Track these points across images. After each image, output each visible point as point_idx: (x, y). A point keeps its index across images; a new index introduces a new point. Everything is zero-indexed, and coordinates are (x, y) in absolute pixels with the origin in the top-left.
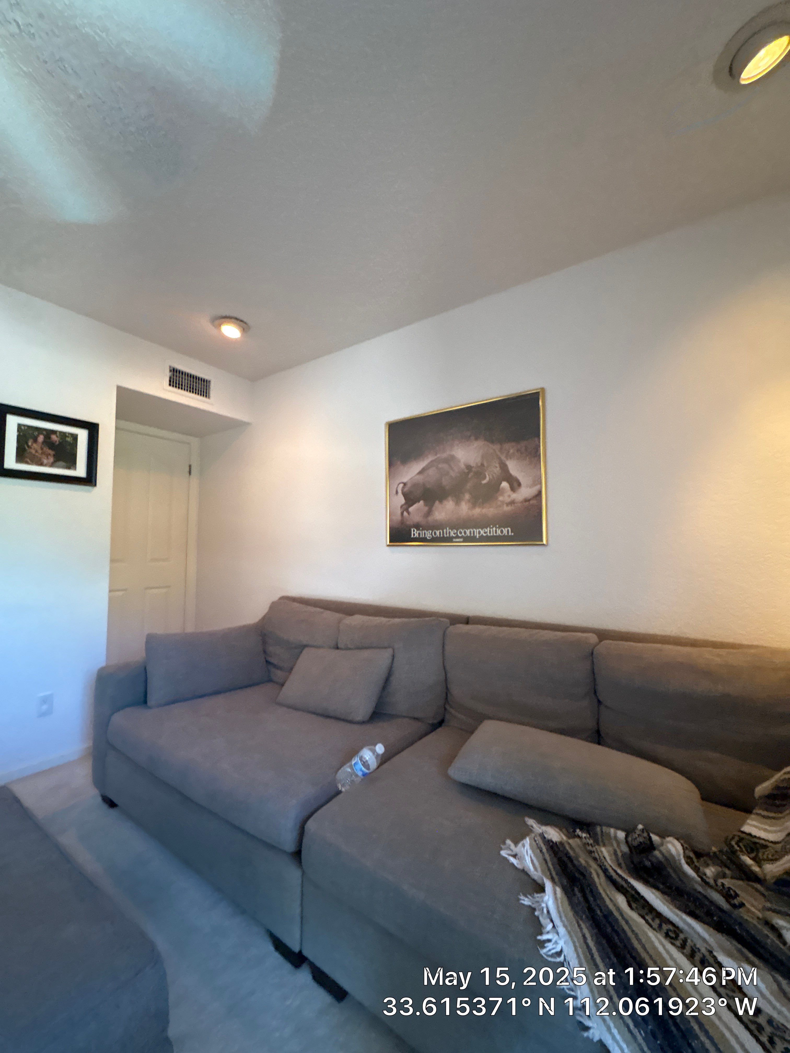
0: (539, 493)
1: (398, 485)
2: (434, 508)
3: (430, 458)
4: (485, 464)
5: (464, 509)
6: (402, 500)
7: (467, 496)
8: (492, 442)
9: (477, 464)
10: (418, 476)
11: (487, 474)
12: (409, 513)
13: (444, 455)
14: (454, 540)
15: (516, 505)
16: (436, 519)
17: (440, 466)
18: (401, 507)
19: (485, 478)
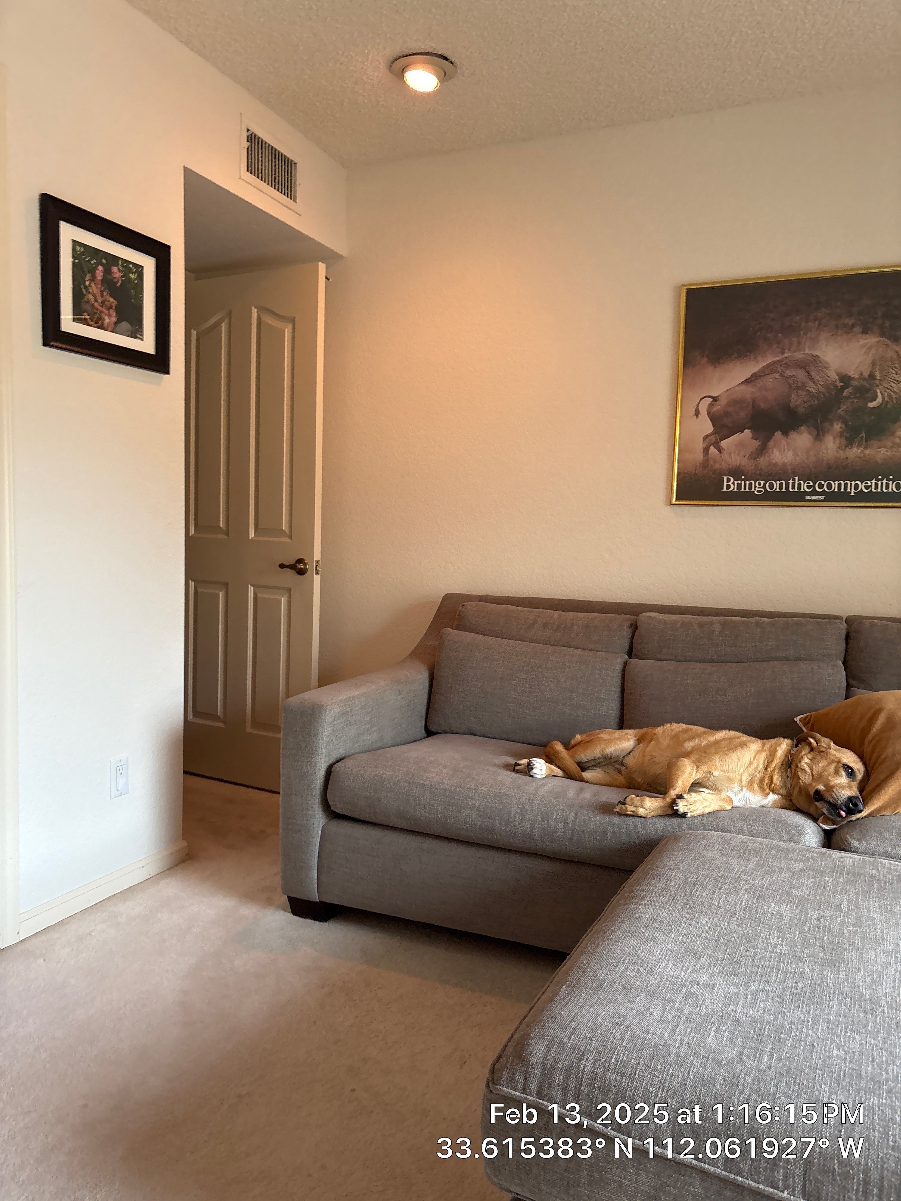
1: (701, 399)
2: (771, 443)
4: (877, 375)
5: (831, 448)
6: (709, 428)
7: (837, 427)
9: (862, 374)
10: (743, 387)
11: (878, 391)
12: (720, 450)
13: (799, 355)
14: (808, 498)
16: (774, 462)
17: (788, 373)
18: (705, 438)
19: (874, 399)
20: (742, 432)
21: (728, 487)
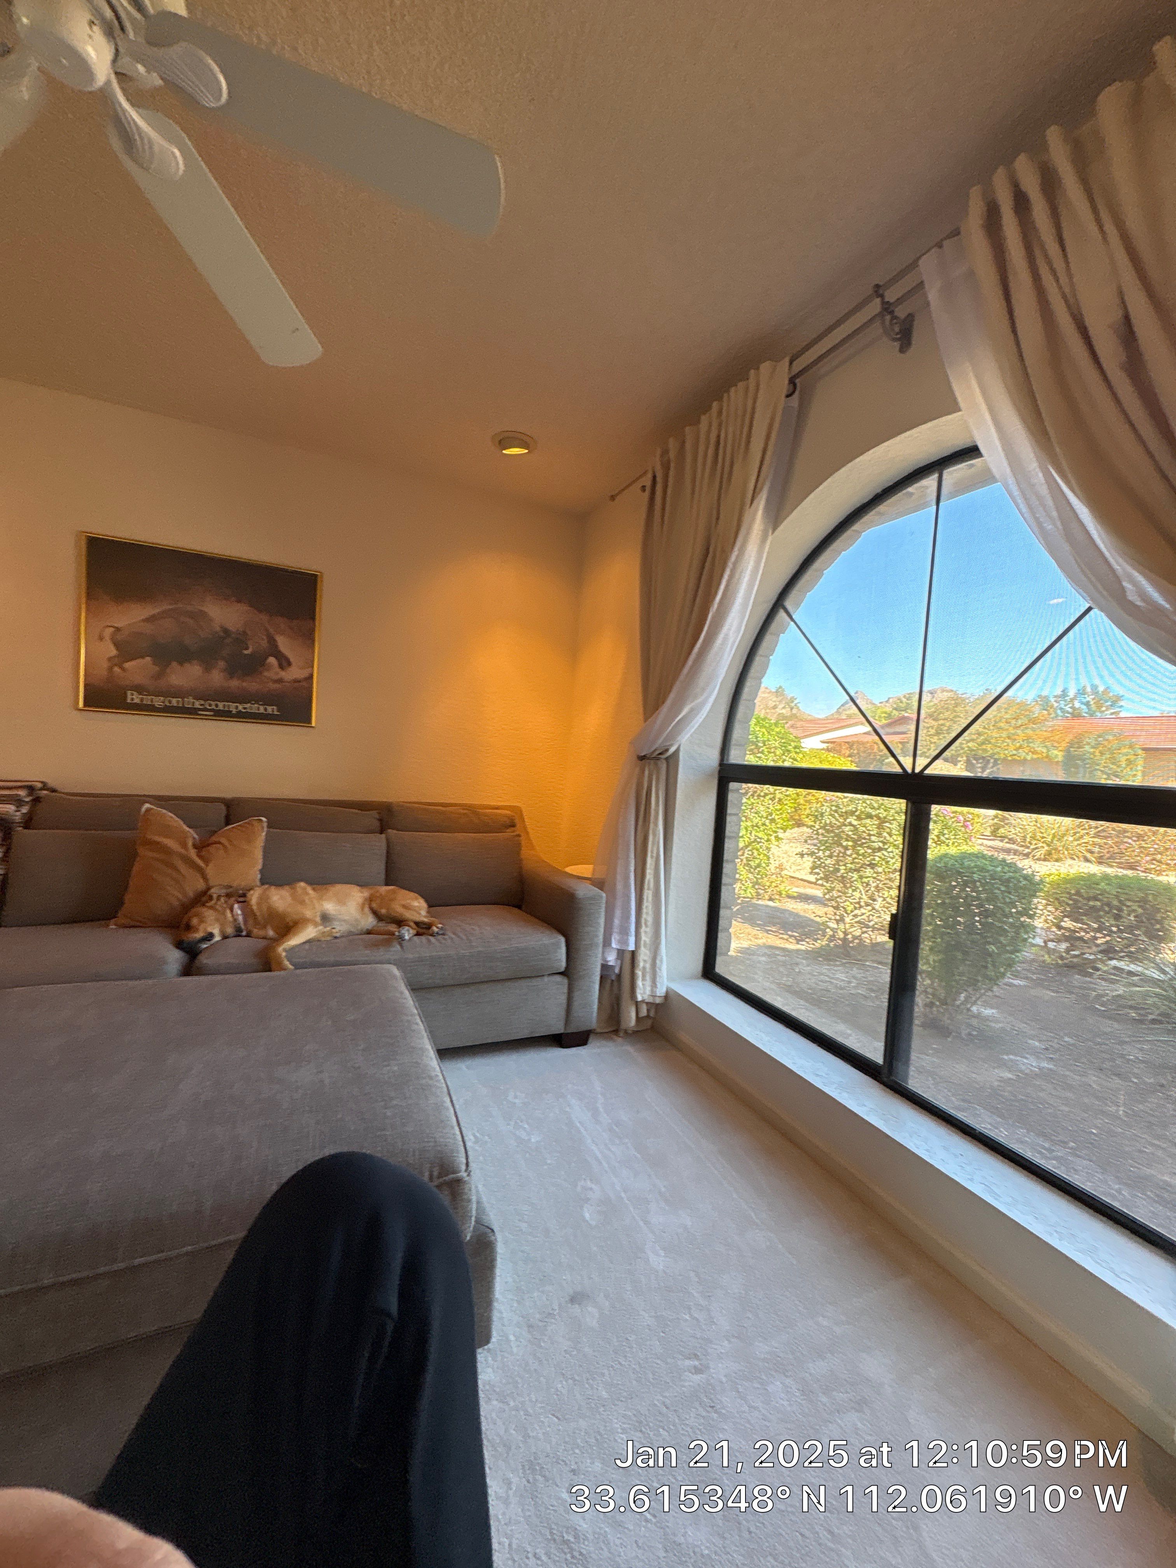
0: (311, 677)
1: (105, 628)
2: (168, 671)
3: (166, 607)
4: (249, 633)
5: (217, 678)
6: (113, 652)
7: (222, 664)
8: (260, 611)
9: (238, 630)
10: (142, 624)
11: (250, 643)
12: (123, 669)
13: (189, 608)
14: (200, 713)
15: (284, 684)
16: (171, 684)
17: (181, 619)
18: (110, 659)
19: (247, 649)
20: (142, 657)
21: (132, 699)
